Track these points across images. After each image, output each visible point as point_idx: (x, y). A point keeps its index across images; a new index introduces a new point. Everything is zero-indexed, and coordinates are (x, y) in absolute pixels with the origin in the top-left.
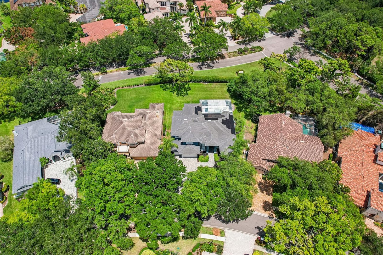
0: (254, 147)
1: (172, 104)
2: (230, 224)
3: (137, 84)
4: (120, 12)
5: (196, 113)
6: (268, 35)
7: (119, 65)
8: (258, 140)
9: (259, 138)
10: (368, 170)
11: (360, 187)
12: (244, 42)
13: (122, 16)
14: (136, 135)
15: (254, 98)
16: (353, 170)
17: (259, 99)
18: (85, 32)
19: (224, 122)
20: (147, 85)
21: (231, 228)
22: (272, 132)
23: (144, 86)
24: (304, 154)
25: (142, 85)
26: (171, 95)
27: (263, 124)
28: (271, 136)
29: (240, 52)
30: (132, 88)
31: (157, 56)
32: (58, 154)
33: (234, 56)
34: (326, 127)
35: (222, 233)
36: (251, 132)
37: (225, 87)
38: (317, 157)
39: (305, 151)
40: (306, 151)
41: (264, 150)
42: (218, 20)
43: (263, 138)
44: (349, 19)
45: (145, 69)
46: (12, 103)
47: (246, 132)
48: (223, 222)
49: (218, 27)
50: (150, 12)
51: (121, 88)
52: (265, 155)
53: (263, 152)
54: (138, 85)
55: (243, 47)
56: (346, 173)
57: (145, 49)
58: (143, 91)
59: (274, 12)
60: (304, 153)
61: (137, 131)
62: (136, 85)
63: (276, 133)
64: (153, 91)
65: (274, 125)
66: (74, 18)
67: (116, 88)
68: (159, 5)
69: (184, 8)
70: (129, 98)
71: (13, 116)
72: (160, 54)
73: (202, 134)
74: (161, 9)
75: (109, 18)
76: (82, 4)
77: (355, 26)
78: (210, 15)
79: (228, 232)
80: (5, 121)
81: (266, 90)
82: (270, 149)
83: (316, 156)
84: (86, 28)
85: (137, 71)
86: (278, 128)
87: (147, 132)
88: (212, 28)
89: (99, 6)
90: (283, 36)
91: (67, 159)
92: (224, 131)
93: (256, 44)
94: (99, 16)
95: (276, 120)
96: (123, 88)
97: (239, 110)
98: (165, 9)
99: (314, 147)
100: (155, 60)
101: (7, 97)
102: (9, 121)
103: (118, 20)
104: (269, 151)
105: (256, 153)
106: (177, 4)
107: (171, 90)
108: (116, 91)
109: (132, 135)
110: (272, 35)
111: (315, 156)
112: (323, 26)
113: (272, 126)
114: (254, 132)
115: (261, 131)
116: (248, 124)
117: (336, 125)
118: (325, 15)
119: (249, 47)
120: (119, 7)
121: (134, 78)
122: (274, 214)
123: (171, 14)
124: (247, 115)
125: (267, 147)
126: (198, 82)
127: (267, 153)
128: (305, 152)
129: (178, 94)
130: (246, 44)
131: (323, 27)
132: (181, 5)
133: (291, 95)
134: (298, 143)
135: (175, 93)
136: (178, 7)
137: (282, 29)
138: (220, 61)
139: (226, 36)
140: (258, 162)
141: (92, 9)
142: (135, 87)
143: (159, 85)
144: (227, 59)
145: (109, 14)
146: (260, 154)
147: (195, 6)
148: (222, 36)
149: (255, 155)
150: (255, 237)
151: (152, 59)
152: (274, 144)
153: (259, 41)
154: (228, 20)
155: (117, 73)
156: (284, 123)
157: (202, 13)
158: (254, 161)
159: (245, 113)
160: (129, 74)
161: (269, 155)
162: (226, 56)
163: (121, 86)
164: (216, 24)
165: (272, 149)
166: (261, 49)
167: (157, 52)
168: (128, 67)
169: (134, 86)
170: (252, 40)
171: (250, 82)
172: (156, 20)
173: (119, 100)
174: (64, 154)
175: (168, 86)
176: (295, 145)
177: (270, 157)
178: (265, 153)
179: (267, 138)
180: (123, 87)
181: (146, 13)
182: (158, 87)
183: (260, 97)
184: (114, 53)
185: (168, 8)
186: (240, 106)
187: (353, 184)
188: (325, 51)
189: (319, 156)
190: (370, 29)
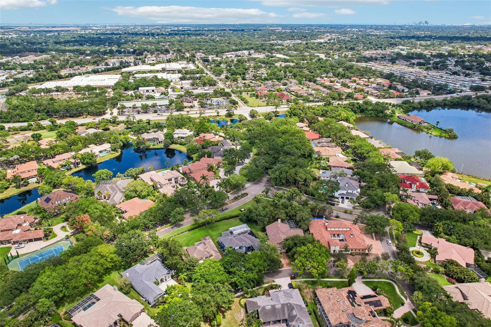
0: (270, 241)
3: (182, 232)
4: (141, 191)
5: (231, 234)
6: (248, 185)
8: (270, 238)
9: (270, 236)
12: (235, 193)
14: (207, 252)
16: (319, 236)
17: (262, 217)
18: (122, 209)
20: (189, 230)
21: (276, 278)
22: (275, 231)
25: (187, 231)
26: (208, 232)
27: (269, 230)
28: (276, 233)
29: (236, 199)
30: (181, 235)
32: (163, 277)
33: (234, 201)
34: (300, 221)
37: (238, 220)
41: (276, 240)
43: (273, 235)
44: (289, 167)
45: (181, 223)
46: (115, 259)
48: (272, 277)
50: (161, 187)
52: (277, 242)
54: (184, 232)
55: (235, 195)
58: (189, 234)
61: (207, 250)
63: (278, 231)
64: (195, 233)
68: (167, 182)
69: (186, 179)
70: (183, 241)
74: (170, 184)
75: (134, 197)
76: (106, 192)
77: (294, 170)
79: (275, 280)
80: (106, 276)
81: (264, 212)
85: (176, 225)
86: (277, 229)
87: (211, 250)
91: (168, 280)
92: (252, 238)
93: (243, 192)
94: (122, 198)
95: (275, 225)
96: (176, 236)
98: (172, 183)
99: (298, 231)
100: (185, 216)
101: (111, 256)
106: (180, 178)
107: (206, 229)
108: (171, 239)
109: (205, 253)
110: (250, 185)
112: (277, 173)
113: (274, 229)
115: (269, 233)
116: (261, 233)
117: (304, 218)
118: (275, 167)
119: (239, 194)
121: (177, 230)
123: (176, 186)
125: (276, 238)
129: (212, 231)
130: (237, 193)
131: (278, 174)
132: (183, 178)
133: (277, 212)
134: (290, 231)
135: (210, 230)
136: (181, 180)
137: (254, 180)
141: (115, 194)
142: (183, 234)
143: (197, 229)
144: (230, 205)
145: (133, 194)
150: (289, 278)
151: (183, 216)
153: (244, 190)
155: (163, 230)
156: (279, 225)
160: (172, 228)
162: (228, 203)
163: (173, 236)
164: (211, 186)
165: (279, 238)
166: (247, 194)
168: (169, 224)
170: (240, 190)
171: (254, 211)
174: (166, 276)
176: (289, 233)
177: (280, 241)
181: (159, 188)
183: (262, 216)
185: (174, 182)
190: (301, 170)
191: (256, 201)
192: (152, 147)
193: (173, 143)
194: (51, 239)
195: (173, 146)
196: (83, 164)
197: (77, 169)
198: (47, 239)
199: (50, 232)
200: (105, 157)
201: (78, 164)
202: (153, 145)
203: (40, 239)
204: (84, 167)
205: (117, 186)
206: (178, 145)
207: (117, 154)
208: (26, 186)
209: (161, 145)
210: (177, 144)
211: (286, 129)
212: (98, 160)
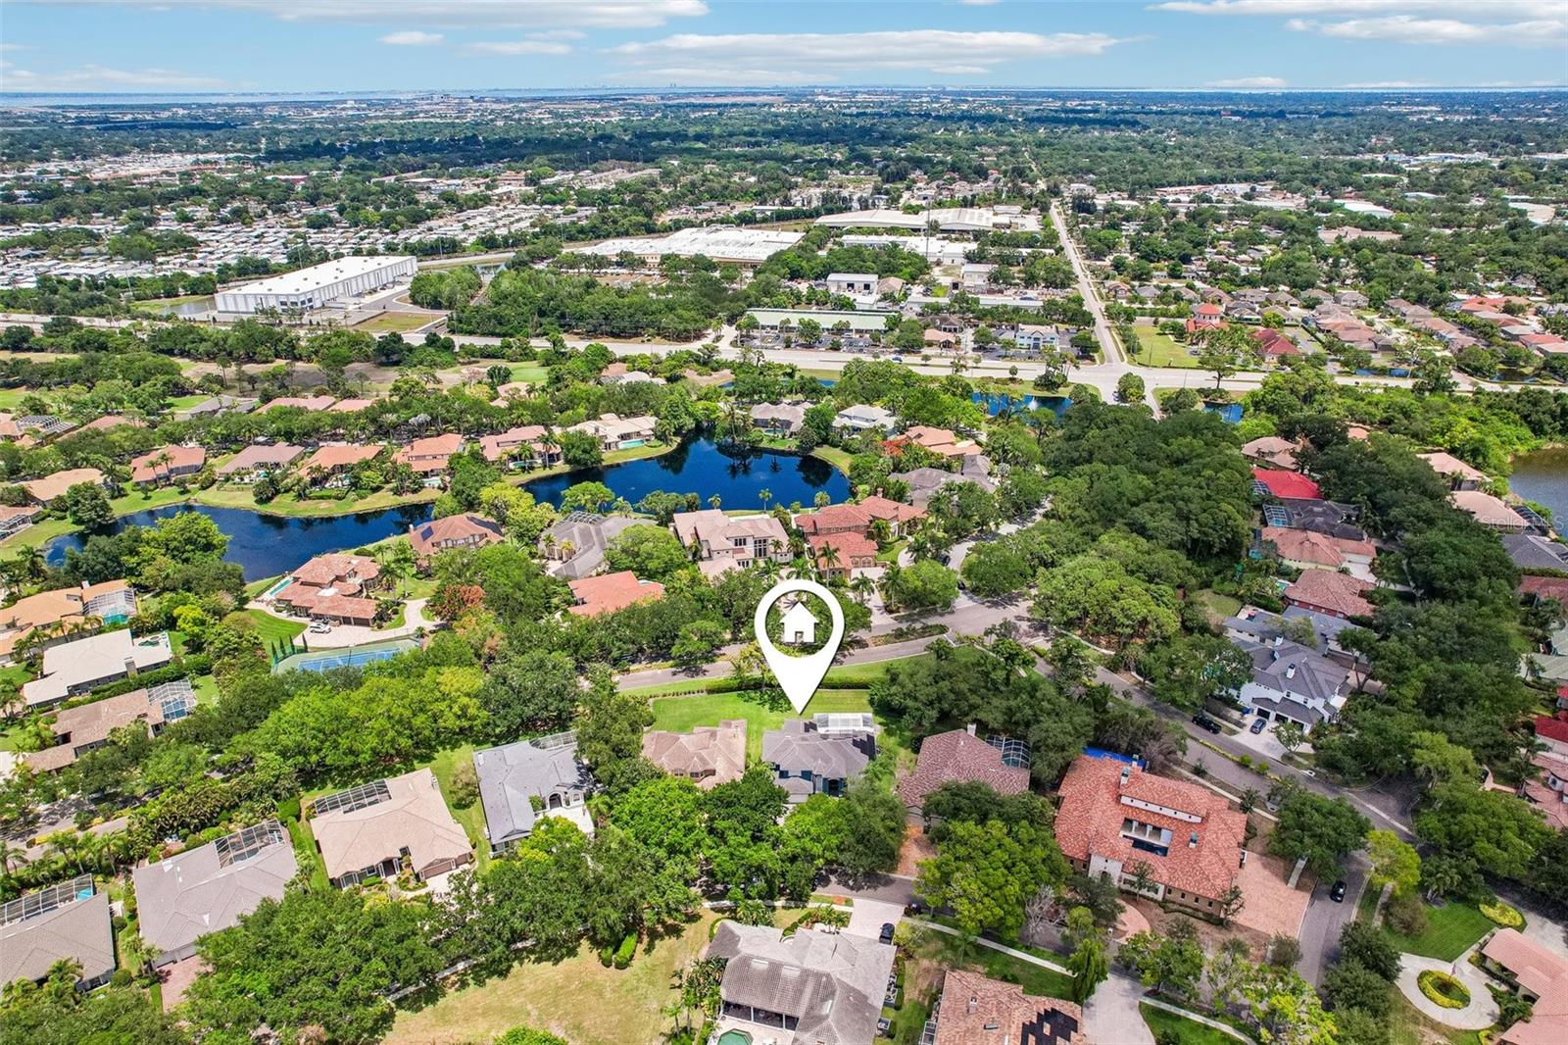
0: (909, 782)
1: (761, 724)
2: (861, 892)
3: (691, 690)
4: (650, 556)
5: (807, 730)
6: (962, 601)
7: (652, 659)
8: (916, 773)
9: (919, 769)
10: (1104, 812)
12: (909, 618)
13: (652, 565)
14: (702, 759)
15: (910, 703)
16: (1077, 811)
17: (920, 705)
18: (578, 595)
19: (855, 743)
20: (711, 691)
21: (862, 897)
22: (941, 757)
23: (705, 694)
25: (702, 692)
26: (758, 710)
27: (927, 750)
28: (937, 764)
29: (899, 635)
30: (682, 697)
31: (728, 643)
32: (560, 791)
33: (887, 642)
35: (848, 903)
36: (907, 766)
37: (864, 696)
39: (995, 785)
40: (998, 785)
41: (924, 784)
42: (856, 573)
43: (926, 768)
45: (705, 667)
46: (472, 711)
47: (899, 768)
48: (852, 888)
49: (855, 588)
50: (710, 557)
51: (660, 698)
53: (921, 787)
54: (693, 693)
55: (904, 626)
56: (1067, 817)
57: (710, 626)
58: (704, 702)
59: (974, 557)
61: (704, 753)
62: (689, 693)
63: (948, 759)
64: (723, 702)
65: (945, 747)
66: (554, 567)
67: (651, 697)
68: (731, 544)
69: (785, 549)
70: (677, 714)
71: (457, 741)
72: (735, 640)
73: (815, 759)
74: (735, 551)
75: (621, 570)
76: (565, 540)
78: (837, 565)
79: (856, 901)
81: (932, 690)
82: (934, 781)
84: (579, 587)
85: (689, 669)
86: (952, 751)
87: (718, 758)
88: (843, 589)
89: (602, 544)
90: (995, 604)
91: (572, 803)
92: (855, 756)
93: (933, 621)
94: (599, 565)
95: (950, 740)
96: (666, 697)
97: (889, 732)
98: (742, 551)
99: (1012, 778)
100: (724, 650)
101: (465, 700)
102: (452, 750)
103: (644, 572)
104: (931, 783)
105: (910, 789)
106: (770, 541)
107: (758, 701)
108: (651, 701)
109: (695, 758)
110: (971, 603)
113: (941, 750)
114: (912, 765)
115: (923, 759)
116: (904, 754)
118: (1069, 563)
119: (918, 626)
120: (647, 547)
121: (684, 681)
123: (755, 562)
124: (902, 740)
127: (929, 786)
129: (772, 709)
130: (914, 621)
132: (777, 544)
134: (984, 773)
135: (767, 706)
136: (772, 549)
137: (994, 592)
138: (857, 651)
139: (869, 605)
141: (586, 551)
142: (688, 695)
143: (734, 693)
144: (872, 648)
145: (626, 561)
146: (917, 789)
147: (806, 546)
148: (861, 604)
149: (909, 792)
150: (902, 909)
151: (719, 648)
152: (941, 773)
153: (942, 615)
154: (875, 574)
155: (650, 672)
156: (962, 742)
157: (823, 561)
159: (899, 736)
160: (674, 674)
161: (931, 788)
162: (870, 642)
163: (660, 694)
164: (850, 583)
166: (943, 630)
167: (728, 636)
168: (671, 662)
169: (685, 694)
170: (933, 612)
171: (904, 678)
172: (728, 574)
173: (659, 717)
174: (572, 792)
175: (753, 695)
176: (979, 777)
178: (924, 787)
179: (932, 767)
180: (664, 695)
181: (701, 559)
182: (732, 695)
185: (749, 550)
186: (891, 726)
188: (1079, 632)
189: (1020, 791)
191: (937, 652)
192: (764, 444)
193: (825, 441)
194: (389, 628)
195: (822, 453)
196: (567, 461)
197: (548, 472)
198: (380, 627)
199: (396, 612)
200: (631, 453)
201: (552, 458)
202: (772, 441)
203: (361, 622)
204: (567, 468)
205: (598, 532)
206: (838, 450)
207: (665, 449)
208: (415, 491)
209: (792, 444)
210: (837, 446)
212: (608, 458)
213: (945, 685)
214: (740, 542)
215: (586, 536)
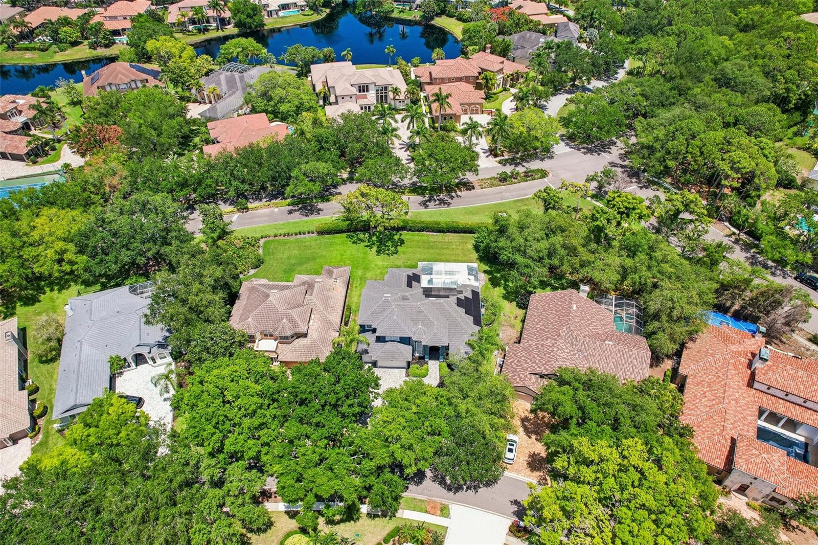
0: (516, 351)
1: (366, 269)
2: (461, 494)
3: (302, 231)
4: (281, 100)
5: (409, 285)
6: (560, 148)
7: (273, 197)
8: (524, 339)
9: (527, 334)
10: (737, 402)
11: (718, 431)
12: (512, 161)
13: (283, 108)
14: (291, 320)
15: (519, 259)
16: (706, 399)
17: (529, 261)
18: (213, 135)
19: (460, 303)
20: (321, 233)
21: (462, 502)
22: (552, 323)
23: (315, 235)
24: (613, 367)
25: (313, 233)
26: (365, 253)
27: (537, 308)
28: (548, 331)
29: (504, 179)
30: (293, 238)
31: (344, 182)
32: (144, 351)
33: (492, 185)
34: (656, 316)
35: (444, 511)
36: (514, 326)
37: (470, 240)
38: (638, 373)
39: (613, 360)
40: (617, 361)
41: (534, 357)
42: (465, 119)
43: (535, 335)
44: (708, 122)
45: (321, 205)
46: (69, 256)
47: (503, 325)
48: (449, 489)
49: (464, 132)
50: (337, 103)
51: (271, 238)
52: (534, 365)
53: (531, 360)
54: (304, 234)
55: (509, 169)
56: (694, 405)
57: (323, 167)
58: (313, 244)
60: (611, 364)
61: (295, 313)
62: (300, 233)
63: (560, 326)
64: (331, 244)
65: (556, 311)
66: (195, 111)
67: (262, 238)
68: (354, 91)
69: (402, 96)
70: (285, 256)
71: (67, 281)
72: (351, 179)
73: (415, 321)
74: (358, 97)
75: (259, 112)
76: (213, 86)
77: (720, 134)
78: (449, 111)
80: (52, 290)
81: (544, 245)
82: (545, 355)
83: (636, 370)
84: (215, 129)
85: (305, 208)
86: (563, 316)
87: (313, 316)
88: (452, 134)
89: (244, 89)
90: (590, 151)
91: (159, 361)
92: (459, 319)
93: (535, 165)
94: (241, 108)
95: (561, 302)
96: (276, 238)
97: (494, 283)
98: (365, 97)
99: (631, 353)
100: (341, 189)
101: (60, 245)
102: (60, 291)
103: (276, 115)
104: (542, 358)
105: (518, 361)
106: (390, 89)
107: (366, 244)
108: (262, 242)
109: (284, 320)
110: (568, 149)
111: (633, 371)
112: (661, 133)
113: (552, 313)
114: (519, 325)
115: (532, 322)
116: (510, 309)
117: (675, 313)
118: (665, 115)
119: (520, 169)
120: (278, 93)
121: (299, 221)
122: (548, 478)
123: (376, 107)
124: (508, 293)
125: (539, 351)
126: (419, 231)
127: (539, 361)
128: (613, 363)
129: (378, 252)
130: (517, 165)
131: (661, 136)
132: (396, 91)
133: (591, 257)
134: (601, 345)
135: (375, 249)
136: (391, 95)
137: (588, 138)
138: (464, 193)
139: (477, 149)
140: (521, 378)
141: (230, 95)
142: (298, 236)
143: (344, 235)
144: (478, 191)
145: (261, 104)
146: (526, 363)
147: (422, 95)
148: (469, 149)
149: (517, 366)
150: (507, 522)
151: (335, 187)
152: (553, 345)
153: (542, 160)
154: (483, 119)
155: (267, 210)
156: (575, 307)
157: (435, 106)
158: (515, 375)
159: (505, 288)
160: (290, 212)
161: (543, 365)
162: (476, 185)
163: (272, 234)
164: (460, 127)
165: (549, 354)
166: (544, 174)
167: (345, 176)
168: (289, 200)
169: (296, 234)
172: (345, 117)
173: (267, 258)
174: (155, 350)
175: (361, 236)
176: (595, 349)
177: (545, 368)
178: (535, 362)
179: (542, 334)
180: (275, 236)
181: (330, 104)
182: (341, 238)
184: (263, 174)
185: (371, 97)
186: (496, 277)
187: (704, 426)
188: (669, 180)
189: (641, 371)
191: (545, 201)
192: (395, 15)
193: (443, 12)
194: (43, 163)
195: (441, 22)
196: (236, 25)
197: (220, 33)
198: (35, 163)
199: (54, 149)
200: (288, 20)
201: (223, 22)
202: (400, 12)
203: (16, 157)
204: (236, 31)
205: (242, 79)
206: (453, 20)
207: (316, 17)
208: (107, 46)
209: (417, 15)
210: (451, 16)
211: (756, 18)
212: (270, 23)
213: (558, 239)
214: (363, 89)
215: (231, 83)
